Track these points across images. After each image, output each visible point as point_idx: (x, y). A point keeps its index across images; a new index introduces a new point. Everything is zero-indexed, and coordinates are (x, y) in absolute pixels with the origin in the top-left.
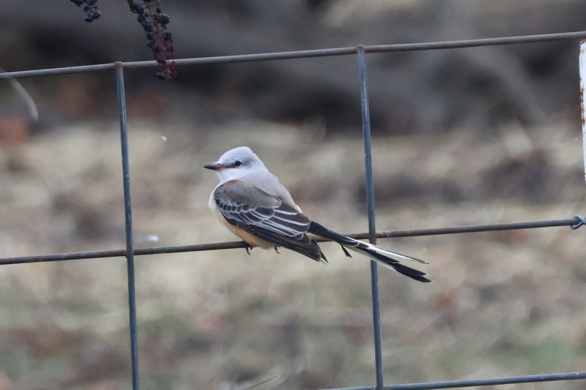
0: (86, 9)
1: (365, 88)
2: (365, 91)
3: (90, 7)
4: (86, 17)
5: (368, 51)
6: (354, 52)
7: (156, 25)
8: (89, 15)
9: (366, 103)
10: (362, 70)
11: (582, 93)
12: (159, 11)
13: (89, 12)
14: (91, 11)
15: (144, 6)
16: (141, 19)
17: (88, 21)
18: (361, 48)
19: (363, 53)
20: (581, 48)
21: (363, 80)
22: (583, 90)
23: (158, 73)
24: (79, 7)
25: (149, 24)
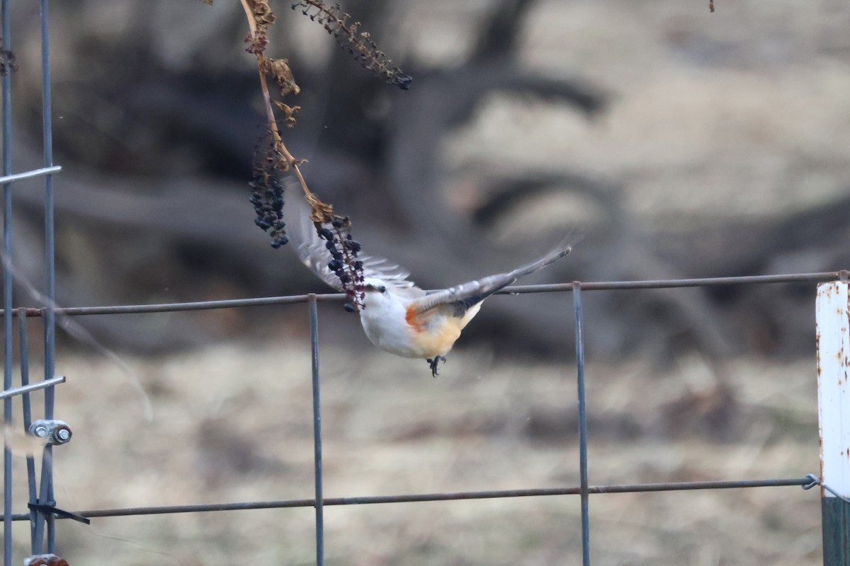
0: (273, 234)
1: (580, 328)
2: (580, 331)
3: (278, 231)
4: (273, 243)
5: (584, 289)
6: (570, 289)
7: (345, 252)
8: (276, 241)
9: (580, 344)
10: (578, 309)
11: (818, 341)
12: (349, 237)
13: (275, 237)
14: (279, 237)
15: (335, 231)
16: (330, 246)
17: (274, 246)
18: (577, 285)
19: (579, 290)
20: (818, 292)
21: (578, 321)
22: (819, 337)
23: (346, 305)
24: (266, 231)
25: (339, 251)
